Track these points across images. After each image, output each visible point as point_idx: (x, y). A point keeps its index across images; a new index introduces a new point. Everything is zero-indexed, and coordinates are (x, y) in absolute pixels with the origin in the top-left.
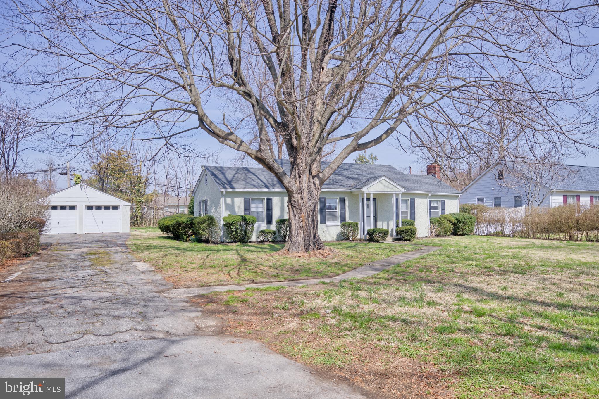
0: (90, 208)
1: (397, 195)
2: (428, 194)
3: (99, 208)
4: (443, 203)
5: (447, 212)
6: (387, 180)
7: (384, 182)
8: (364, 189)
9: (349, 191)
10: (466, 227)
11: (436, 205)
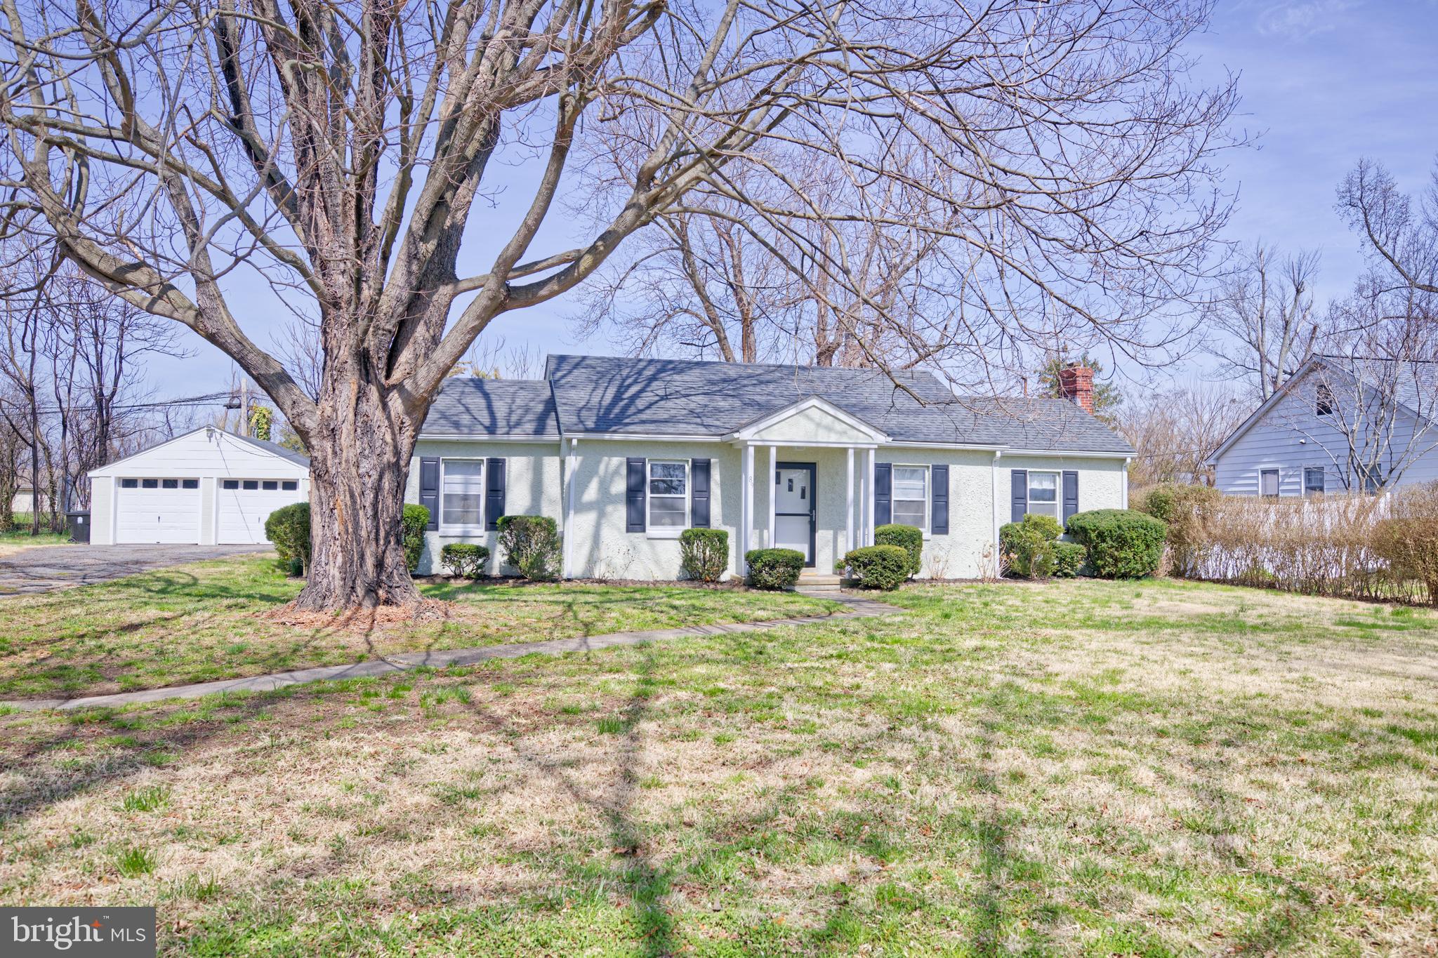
0: (231, 484)
1: (861, 454)
2: (994, 453)
3: (250, 485)
4: (1071, 482)
5: (1084, 507)
6: (826, 408)
7: (815, 413)
8: (746, 435)
9: (717, 439)
10: (1127, 553)
11: (1047, 485)
